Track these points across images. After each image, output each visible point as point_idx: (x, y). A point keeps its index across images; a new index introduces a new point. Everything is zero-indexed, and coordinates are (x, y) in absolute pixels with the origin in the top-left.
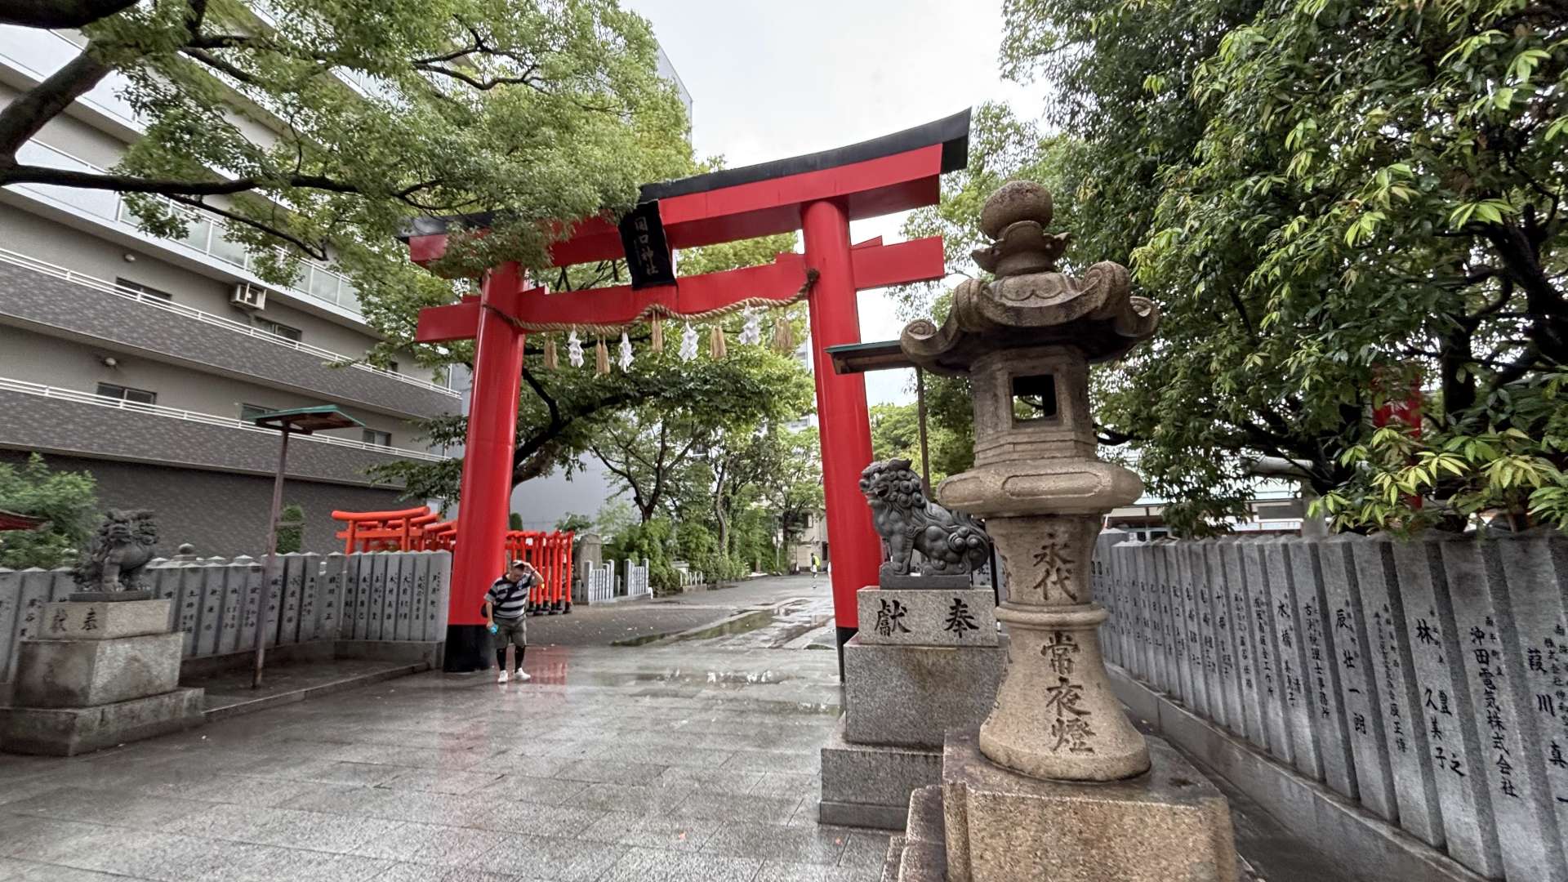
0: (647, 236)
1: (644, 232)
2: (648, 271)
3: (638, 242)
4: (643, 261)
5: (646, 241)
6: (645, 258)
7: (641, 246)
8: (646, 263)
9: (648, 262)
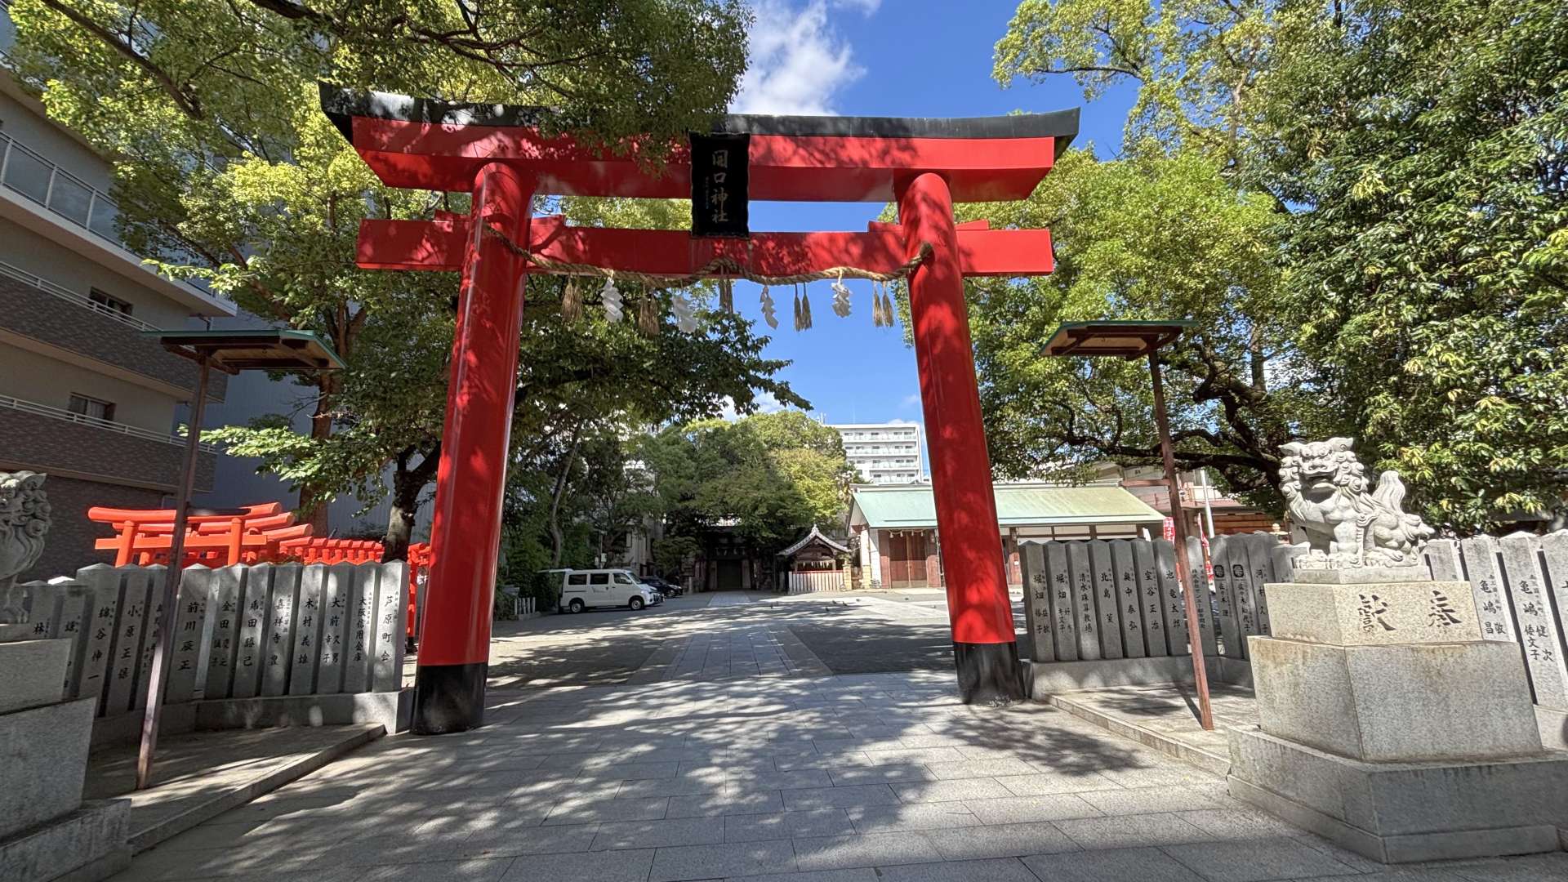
0: (724, 175)
1: (722, 170)
2: (715, 218)
3: (712, 179)
4: (712, 205)
5: (722, 180)
6: (715, 200)
7: (713, 185)
8: (715, 207)
9: (718, 207)
